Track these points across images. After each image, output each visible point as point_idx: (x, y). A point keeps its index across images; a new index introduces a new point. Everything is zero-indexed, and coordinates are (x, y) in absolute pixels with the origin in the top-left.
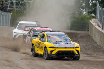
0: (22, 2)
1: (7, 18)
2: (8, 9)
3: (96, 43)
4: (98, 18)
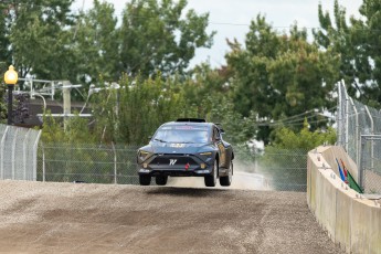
0: (97, 90)
1: (24, 148)
3: (325, 232)
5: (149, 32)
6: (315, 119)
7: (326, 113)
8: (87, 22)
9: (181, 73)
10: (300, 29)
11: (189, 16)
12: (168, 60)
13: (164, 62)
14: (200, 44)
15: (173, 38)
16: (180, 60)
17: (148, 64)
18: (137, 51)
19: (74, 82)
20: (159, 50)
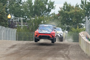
0: (29, 19)
1: (13, 33)
4: (87, 31)
6: (80, 26)
7: (82, 24)
8: (26, 4)
9: (48, 15)
11: (50, 2)
12: (45, 12)
14: (52, 8)
15: (46, 7)
16: (48, 12)
17: (40, 13)
18: (38, 10)
19: (23, 18)
20: (43, 10)
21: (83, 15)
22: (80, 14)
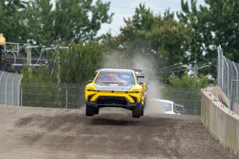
0: (47, 49)
2: (14, 65)
4: (221, 85)
5: (72, 14)
8: (33, 6)
9: (92, 39)
10: (170, 13)
11: (97, 3)
12: (85, 31)
13: (81, 32)
14: (104, 21)
15: (87, 17)
16: (92, 31)
17: (71, 33)
18: (65, 25)
20: (79, 24)
21: (186, 40)
22: (180, 38)
